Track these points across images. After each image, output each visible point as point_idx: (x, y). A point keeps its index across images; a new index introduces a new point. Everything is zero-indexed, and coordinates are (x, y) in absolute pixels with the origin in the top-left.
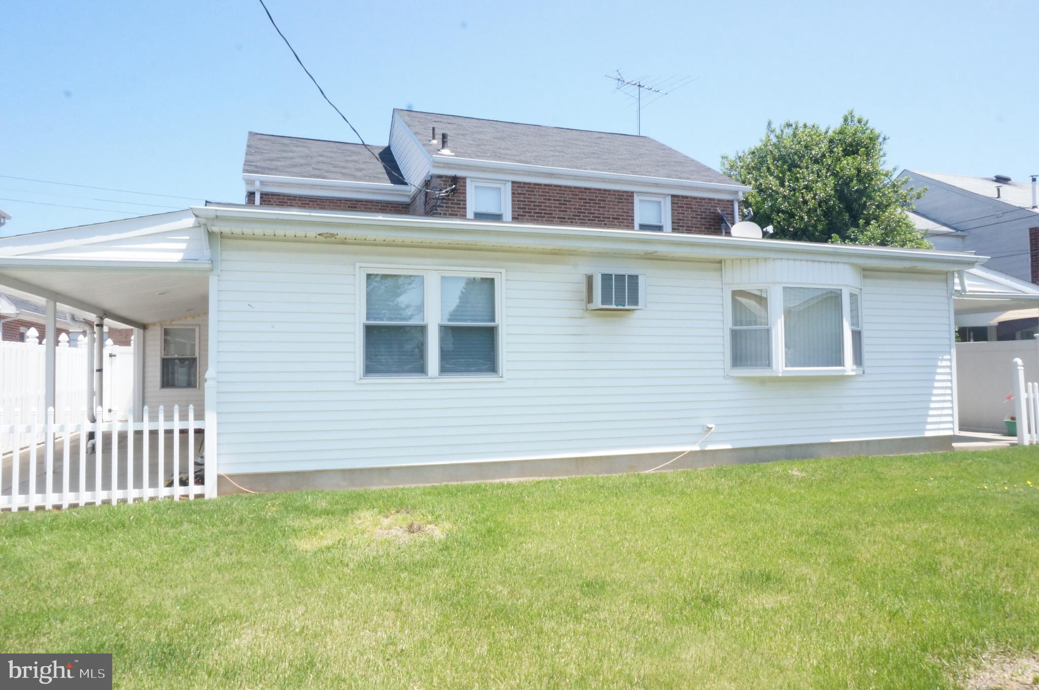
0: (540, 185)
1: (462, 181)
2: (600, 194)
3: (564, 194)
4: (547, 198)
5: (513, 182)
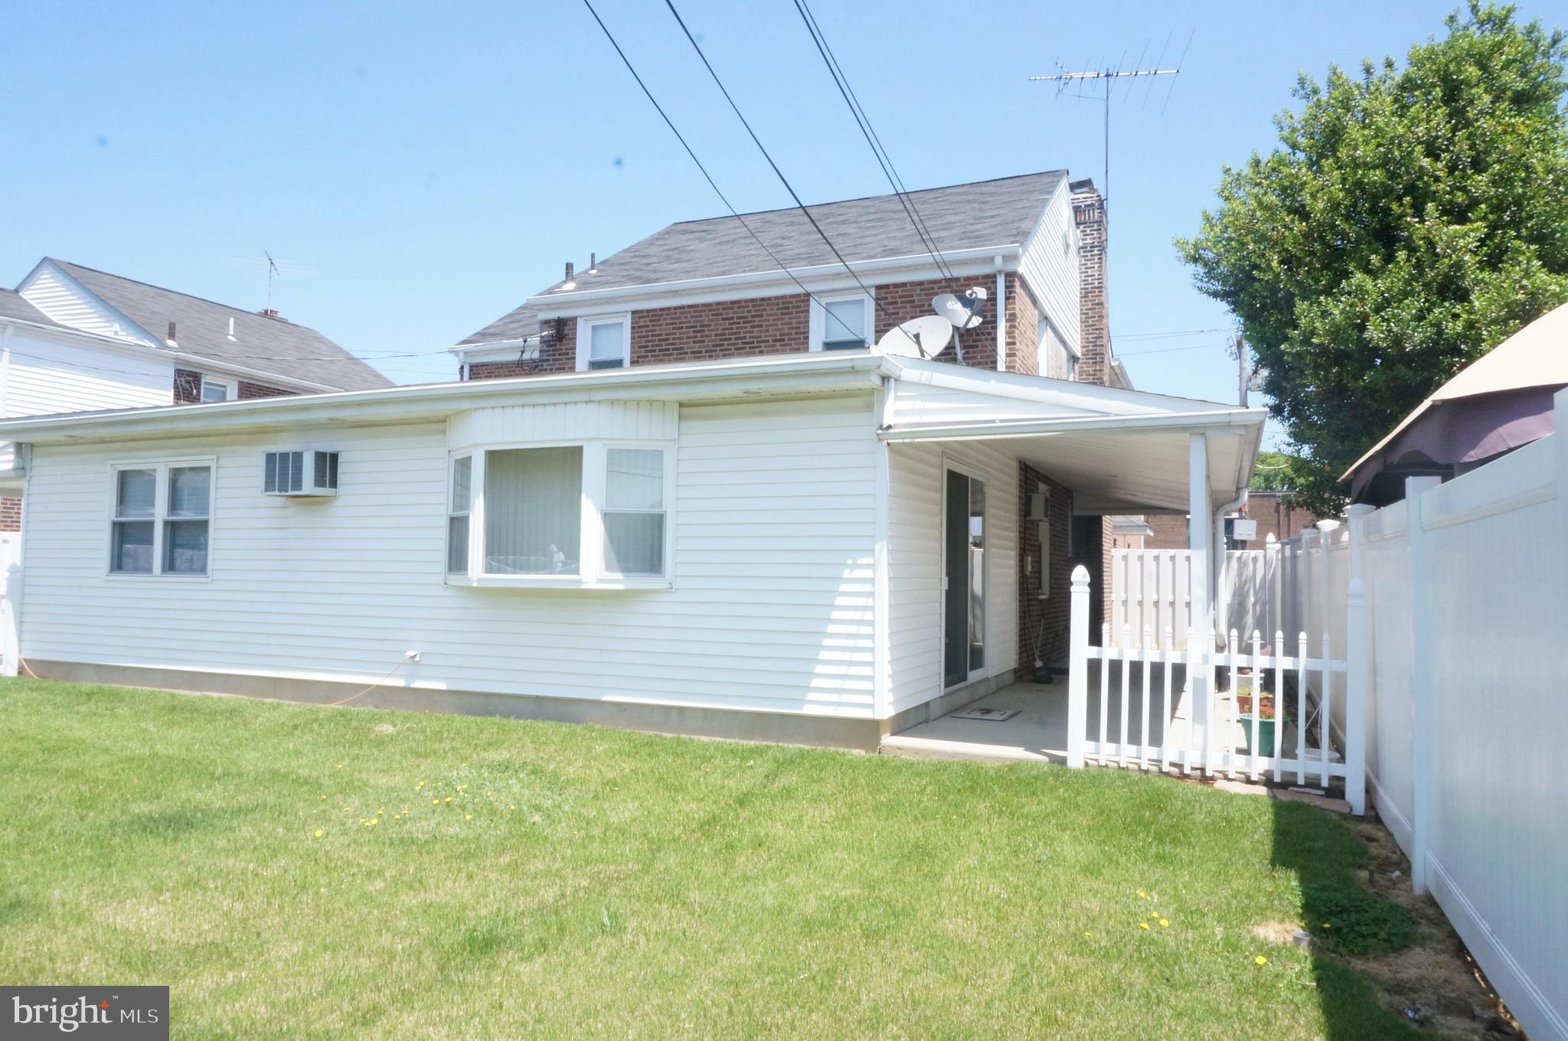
0: (669, 309)
1: (571, 323)
2: (754, 306)
3: (701, 316)
4: (678, 326)
5: (633, 313)
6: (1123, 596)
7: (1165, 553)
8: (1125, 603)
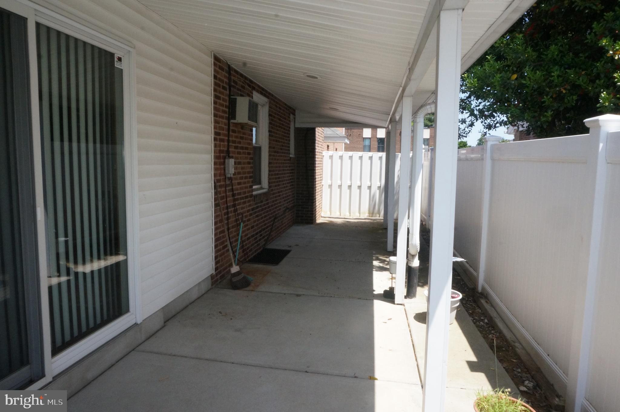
6: (329, 182)
7: (357, 155)
8: (330, 186)
